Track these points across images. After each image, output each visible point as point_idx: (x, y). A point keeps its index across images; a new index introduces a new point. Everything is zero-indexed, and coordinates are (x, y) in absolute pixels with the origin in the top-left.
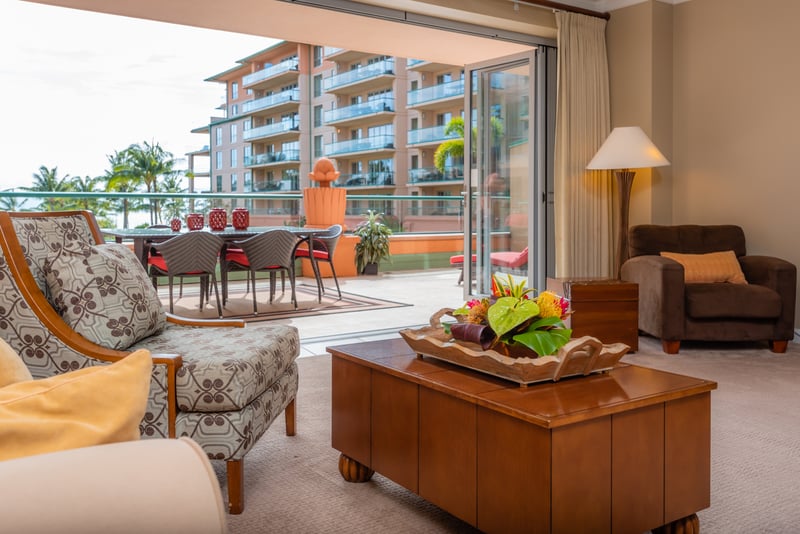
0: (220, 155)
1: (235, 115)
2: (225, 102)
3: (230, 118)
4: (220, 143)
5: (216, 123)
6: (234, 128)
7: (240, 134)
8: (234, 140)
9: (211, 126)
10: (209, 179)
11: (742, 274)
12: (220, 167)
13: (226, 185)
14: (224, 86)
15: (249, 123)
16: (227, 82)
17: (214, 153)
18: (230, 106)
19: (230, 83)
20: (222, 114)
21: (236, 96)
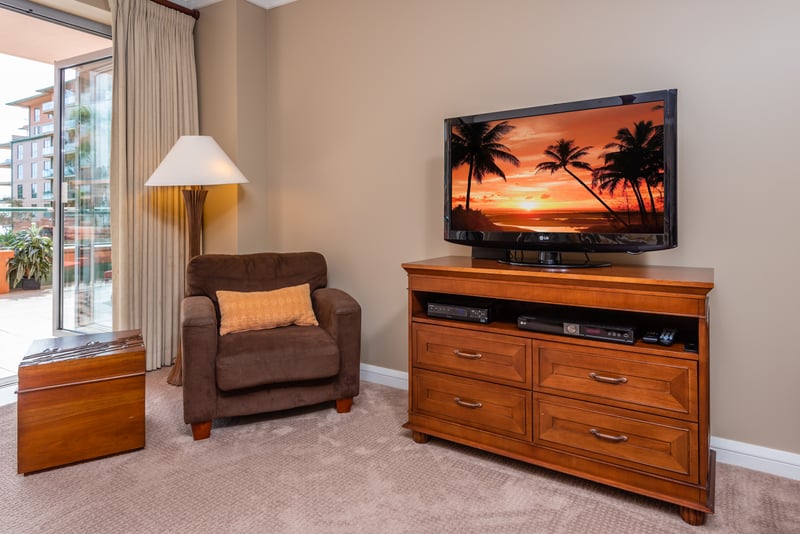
0: (21, 168)
1: (37, 135)
2: (27, 123)
3: (32, 136)
4: (21, 157)
5: (17, 141)
6: (35, 145)
7: (40, 151)
8: (35, 155)
9: (12, 143)
10: (10, 187)
11: (312, 312)
12: (21, 177)
13: (27, 193)
14: (27, 110)
15: (49, 142)
16: (29, 107)
17: (15, 166)
18: (32, 128)
19: (32, 109)
20: (25, 134)
21: (38, 119)
